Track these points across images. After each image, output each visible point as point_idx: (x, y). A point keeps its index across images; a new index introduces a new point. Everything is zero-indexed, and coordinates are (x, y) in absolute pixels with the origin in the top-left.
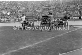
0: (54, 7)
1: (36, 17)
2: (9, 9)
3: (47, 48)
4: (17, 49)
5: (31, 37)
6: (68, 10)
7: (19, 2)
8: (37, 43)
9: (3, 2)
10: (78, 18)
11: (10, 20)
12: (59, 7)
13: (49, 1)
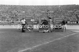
0: (53, 12)
2: (10, 12)
5: (30, 40)
6: (66, 15)
7: (20, 6)
8: (35, 47)
9: (4, 5)
10: (76, 22)
13: (48, 6)
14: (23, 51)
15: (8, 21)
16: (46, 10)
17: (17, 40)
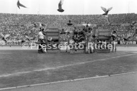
0: (95, 25)
1: (64, 39)
7: (38, 16)
10: (135, 42)
11: (22, 43)
12: (103, 25)
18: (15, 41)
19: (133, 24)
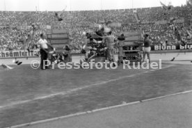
0: (119, 25)
2: (14, 29)
3: (98, 96)
4: (31, 99)
5: (63, 81)
6: (151, 30)
7: (38, 13)
10: (174, 47)
11: (16, 54)
12: (130, 24)
13: (107, 11)
14: (46, 97)
15: (10, 49)
16: (104, 21)
17: (32, 82)
18: (5, 52)
19: (172, 21)
